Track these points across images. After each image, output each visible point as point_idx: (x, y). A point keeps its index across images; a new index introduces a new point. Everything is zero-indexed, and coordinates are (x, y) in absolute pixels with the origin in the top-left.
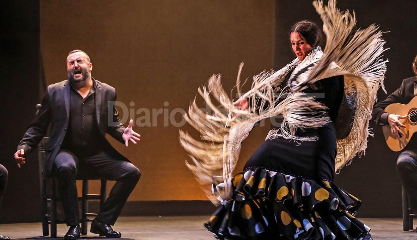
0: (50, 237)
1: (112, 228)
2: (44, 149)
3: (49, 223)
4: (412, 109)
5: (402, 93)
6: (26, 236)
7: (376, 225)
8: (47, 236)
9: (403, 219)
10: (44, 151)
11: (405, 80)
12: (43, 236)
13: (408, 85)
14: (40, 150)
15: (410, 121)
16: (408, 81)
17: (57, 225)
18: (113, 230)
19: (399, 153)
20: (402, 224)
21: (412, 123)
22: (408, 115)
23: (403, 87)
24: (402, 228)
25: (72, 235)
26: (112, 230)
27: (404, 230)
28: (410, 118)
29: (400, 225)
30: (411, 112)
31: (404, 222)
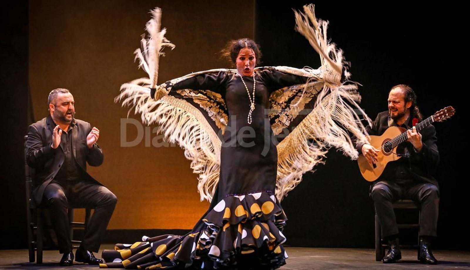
0: (36, 263)
1: (94, 255)
2: (31, 179)
3: (36, 250)
4: (385, 140)
5: (376, 125)
6: (13, 262)
7: (349, 255)
8: (33, 262)
9: (376, 249)
10: (31, 181)
11: (380, 113)
12: (29, 262)
13: (383, 117)
14: (28, 179)
15: (384, 151)
16: (383, 114)
17: (43, 252)
18: (96, 258)
19: (373, 183)
20: (375, 254)
21: (386, 154)
22: (382, 146)
23: (378, 119)
24: (375, 258)
25: (67, 261)
26: (94, 257)
27: (377, 260)
28: (384, 149)
29: (372, 255)
30: (385, 143)
31: (376, 252)
